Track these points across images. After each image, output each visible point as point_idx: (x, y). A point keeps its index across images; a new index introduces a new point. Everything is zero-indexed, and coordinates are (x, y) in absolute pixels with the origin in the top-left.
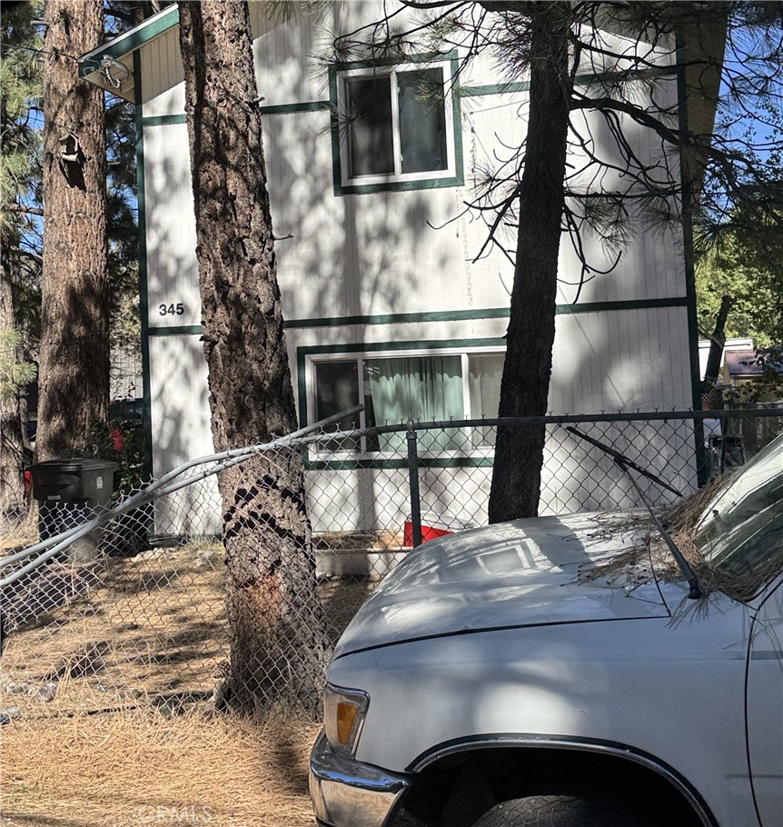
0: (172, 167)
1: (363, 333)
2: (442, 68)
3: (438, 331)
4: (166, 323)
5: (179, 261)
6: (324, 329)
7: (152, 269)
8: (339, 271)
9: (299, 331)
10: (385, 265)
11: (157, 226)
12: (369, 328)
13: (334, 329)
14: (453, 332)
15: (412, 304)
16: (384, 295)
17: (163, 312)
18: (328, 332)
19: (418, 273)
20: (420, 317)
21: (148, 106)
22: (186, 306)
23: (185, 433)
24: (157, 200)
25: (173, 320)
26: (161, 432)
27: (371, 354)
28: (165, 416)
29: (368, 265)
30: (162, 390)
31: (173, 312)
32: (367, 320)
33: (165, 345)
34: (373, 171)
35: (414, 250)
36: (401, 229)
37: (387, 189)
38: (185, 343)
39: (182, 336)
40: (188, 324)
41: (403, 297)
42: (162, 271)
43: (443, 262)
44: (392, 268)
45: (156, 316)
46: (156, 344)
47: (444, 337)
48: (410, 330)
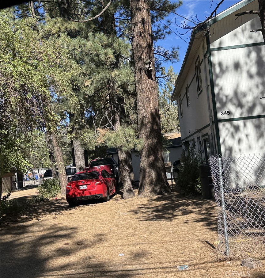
0: (222, 65)
4: (224, 118)
5: (227, 97)
7: (217, 100)
11: (218, 85)
17: (222, 114)
21: (212, 45)
22: (230, 112)
23: (234, 154)
24: (217, 76)
25: (226, 117)
26: (225, 155)
28: (226, 150)
30: (224, 141)
31: (226, 114)
33: (224, 125)
38: (231, 124)
39: (230, 122)
40: (232, 117)
42: (221, 101)
45: (220, 116)
46: (221, 125)
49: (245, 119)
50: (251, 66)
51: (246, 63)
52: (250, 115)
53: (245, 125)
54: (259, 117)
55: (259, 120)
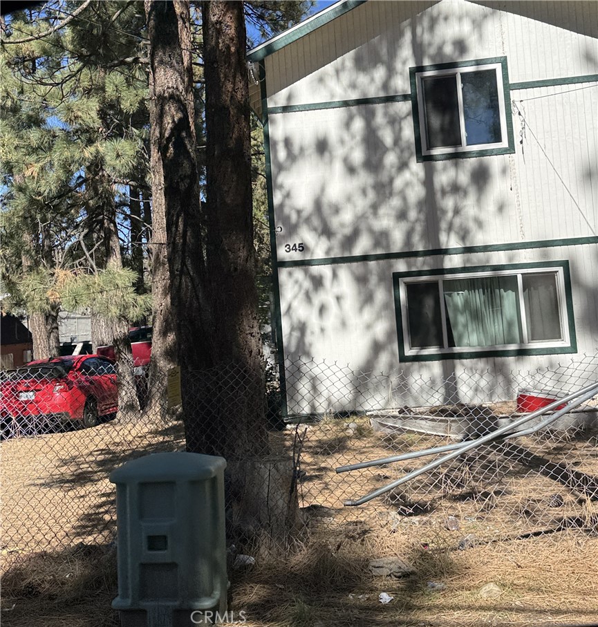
0: (292, 145)
1: (442, 261)
2: (495, 70)
3: (499, 258)
4: (291, 258)
5: (299, 212)
6: (412, 259)
7: (278, 220)
8: (422, 217)
9: (393, 261)
10: (457, 211)
11: (281, 187)
12: (447, 258)
13: (420, 259)
14: (511, 259)
15: (479, 239)
16: (457, 233)
17: (288, 250)
18: (415, 261)
19: (483, 216)
20: (486, 248)
21: (271, 99)
22: (305, 245)
23: (308, 339)
24: (281, 168)
25: (296, 256)
26: (290, 339)
27: (449, 276)
28: (293, 329)
29: (444, 212)
30: (289, 308)
31: (296, 250)
32: (446, 252)
33: (290, 274)
34: (445, 144)
35: (479, 200)
36: (468, 185)
37: (457, 157)
38: (306, 272)
39: (303, 267)
40: (308, 258)
41: (471, 234)
42: (286, 220)
43: (501, 208)
44: (462, 213)
45: (282, 253)
46: (283, 274)
47: (504, 262)
48: (477, 258)
49: (334, 261)
50: (352, 148)
51: (342, 142)
52: (346, 255)
53: (335, 275)
54: (365, 258)
55: (366, 266)
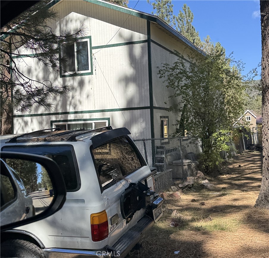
1: (67, 117)
2: (87, 41)
3: (86, 116)
4: (18, 114)
6: (58, 115)
8: (61, 99)
9: (51, 116)
10: (73, 97)
12: (69, 115)
13: (60, 116)
14: (90, 117)
15: (80, 109)
16: (73, 106)
17: (17, 111)
18: (58, 116)
19: (82, 100)
20: (82, 112)
27: (69, 123)
29: (69, 97)
31: (20, 111)
32: (68, 113)
33: (17, 120)
34: (70, 71)
35: (80, 93)
36: (77, 87)
37: (74, 75)
38: (23, 119)
39: (22, 118)
40: (23, 114)
41: (78, 106)
43: (88, 96)
44: (75, 98)
45: (15, 112)
46: (15, 120)
47: (88, 118)
48: (79, 116)
49: (31, 115)
50: (39, 72)
51: (36, 69)
52: (36, 113)
53: (32, 121)
54: (41, 115)
55: (42, 118)
